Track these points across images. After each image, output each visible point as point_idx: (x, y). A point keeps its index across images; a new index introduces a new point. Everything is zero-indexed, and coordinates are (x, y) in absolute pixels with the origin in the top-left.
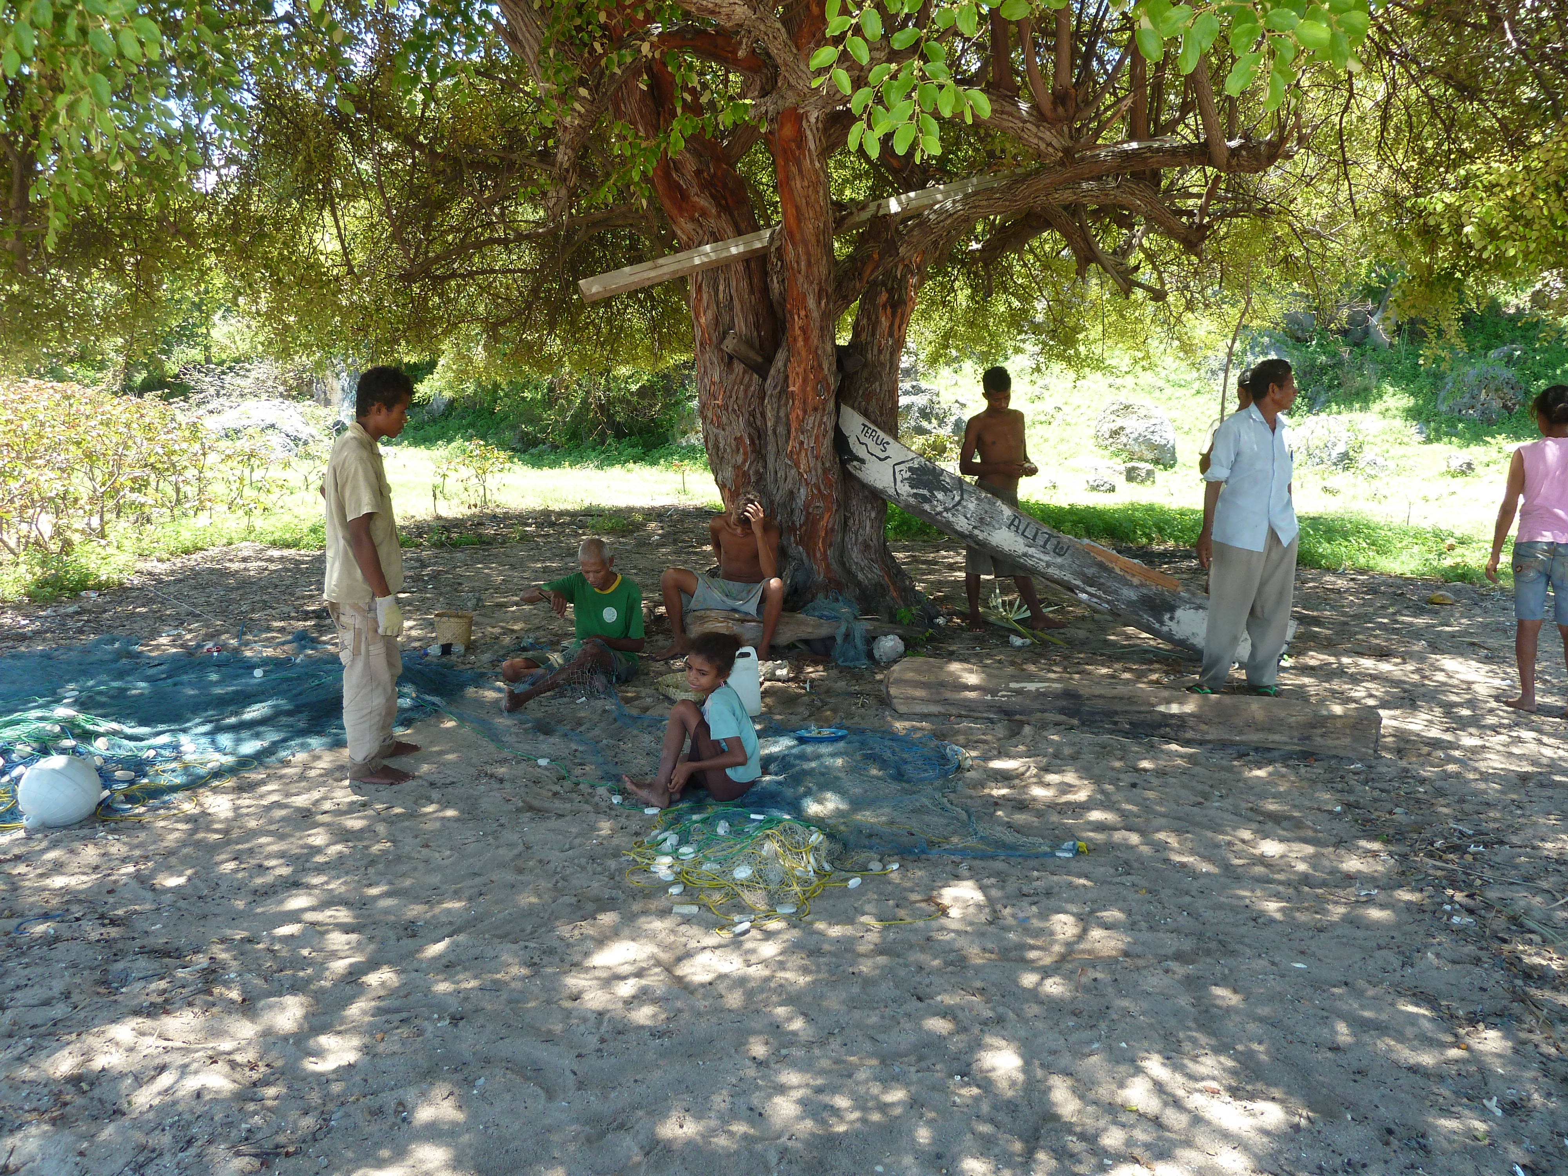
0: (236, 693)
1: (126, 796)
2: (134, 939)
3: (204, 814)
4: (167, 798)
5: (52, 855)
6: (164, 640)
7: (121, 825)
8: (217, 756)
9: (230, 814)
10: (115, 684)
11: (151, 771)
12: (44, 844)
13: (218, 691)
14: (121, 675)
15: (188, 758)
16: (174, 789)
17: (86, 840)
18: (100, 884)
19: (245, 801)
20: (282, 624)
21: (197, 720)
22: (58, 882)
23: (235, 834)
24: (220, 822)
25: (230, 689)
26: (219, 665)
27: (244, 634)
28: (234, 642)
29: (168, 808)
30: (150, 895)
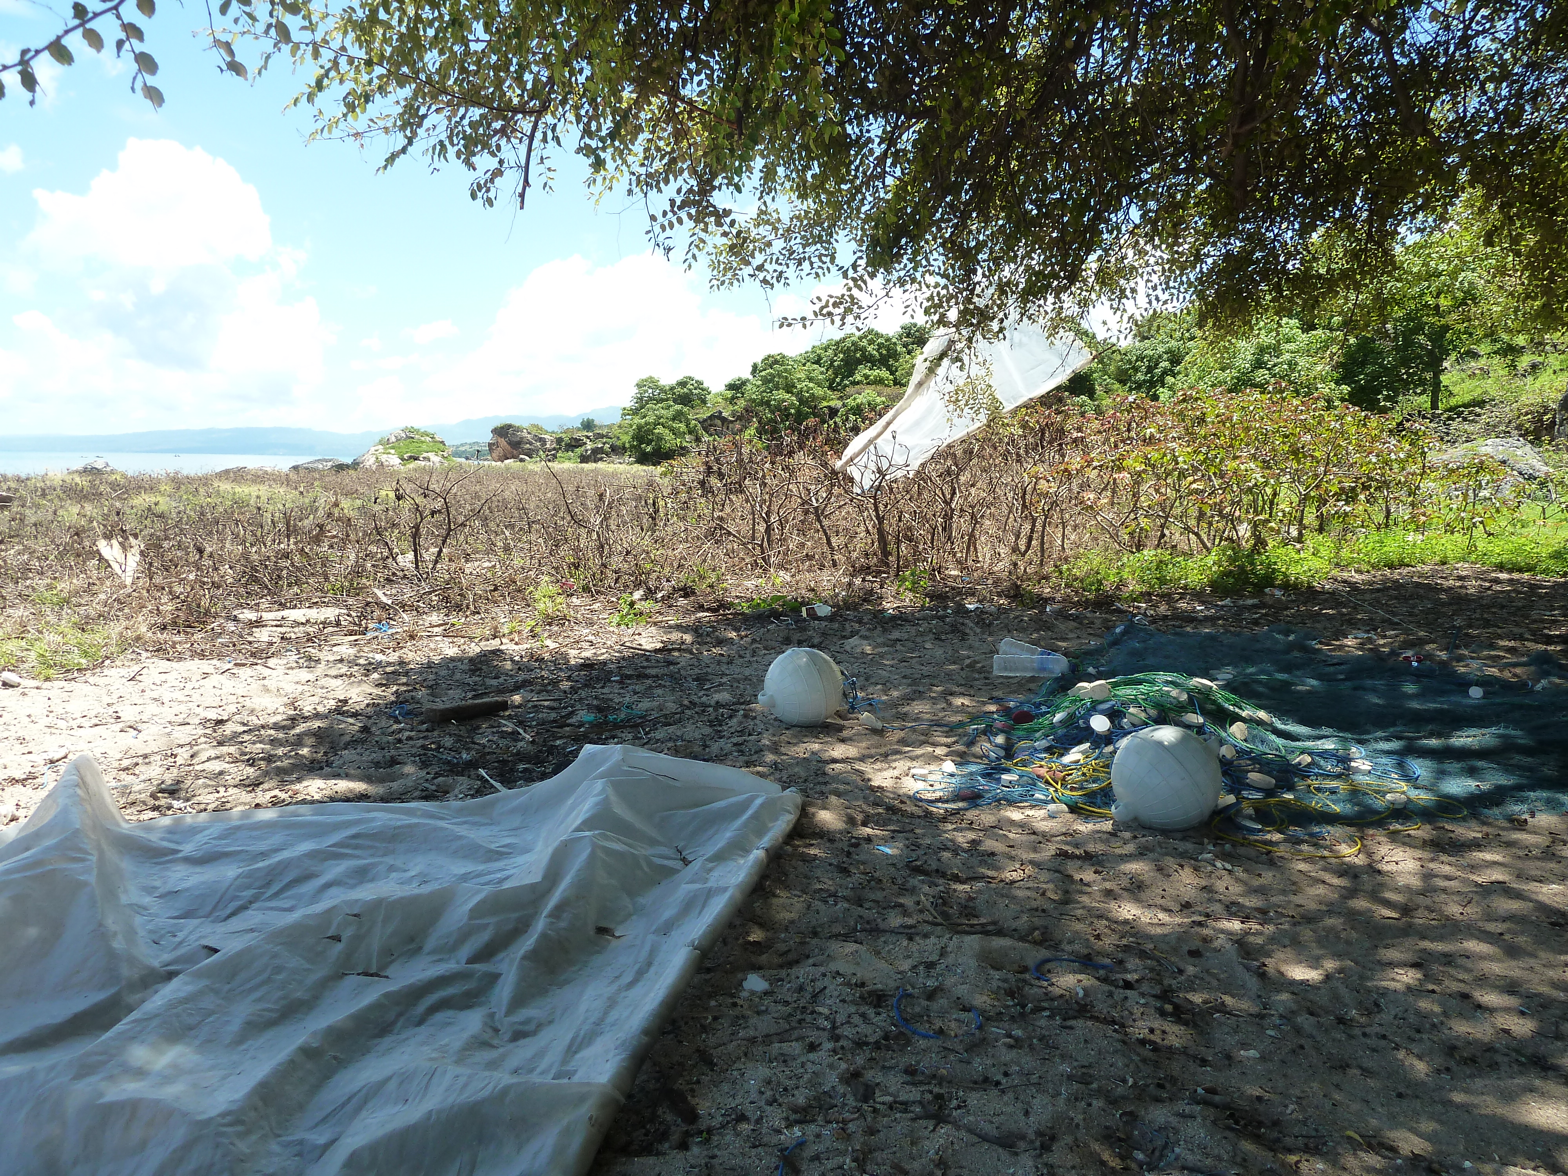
0: (1441, 712)
1: (1257, 810)
2: (1204, 1062)
3: (1373, 870)
4: (1316, 829)
5: (1134, 867)
6: (1350, 642)
7: (1241, 851)
8: (1404, 786)
9: (1416, 882)
10: (1281, 676)
11: (1301, 785)
12: (1130, 848)
13: (1415, 705)
14: (1288, 668)
15: (1360, 779)
16: (1331, 819)
17: (1184, 857)
18: (1182, 936)
19: (1444, 867)
20: (1512, 644)
21: (1380, 734)
22: (1128, 910)
23: (1420, 919)
24: (1397, 890)
25: (1433, 706)
26: (1418, 676)
27: (1458, 647)
28: (1443, 655)
29: (1315, 845)
30: (1253, 983)
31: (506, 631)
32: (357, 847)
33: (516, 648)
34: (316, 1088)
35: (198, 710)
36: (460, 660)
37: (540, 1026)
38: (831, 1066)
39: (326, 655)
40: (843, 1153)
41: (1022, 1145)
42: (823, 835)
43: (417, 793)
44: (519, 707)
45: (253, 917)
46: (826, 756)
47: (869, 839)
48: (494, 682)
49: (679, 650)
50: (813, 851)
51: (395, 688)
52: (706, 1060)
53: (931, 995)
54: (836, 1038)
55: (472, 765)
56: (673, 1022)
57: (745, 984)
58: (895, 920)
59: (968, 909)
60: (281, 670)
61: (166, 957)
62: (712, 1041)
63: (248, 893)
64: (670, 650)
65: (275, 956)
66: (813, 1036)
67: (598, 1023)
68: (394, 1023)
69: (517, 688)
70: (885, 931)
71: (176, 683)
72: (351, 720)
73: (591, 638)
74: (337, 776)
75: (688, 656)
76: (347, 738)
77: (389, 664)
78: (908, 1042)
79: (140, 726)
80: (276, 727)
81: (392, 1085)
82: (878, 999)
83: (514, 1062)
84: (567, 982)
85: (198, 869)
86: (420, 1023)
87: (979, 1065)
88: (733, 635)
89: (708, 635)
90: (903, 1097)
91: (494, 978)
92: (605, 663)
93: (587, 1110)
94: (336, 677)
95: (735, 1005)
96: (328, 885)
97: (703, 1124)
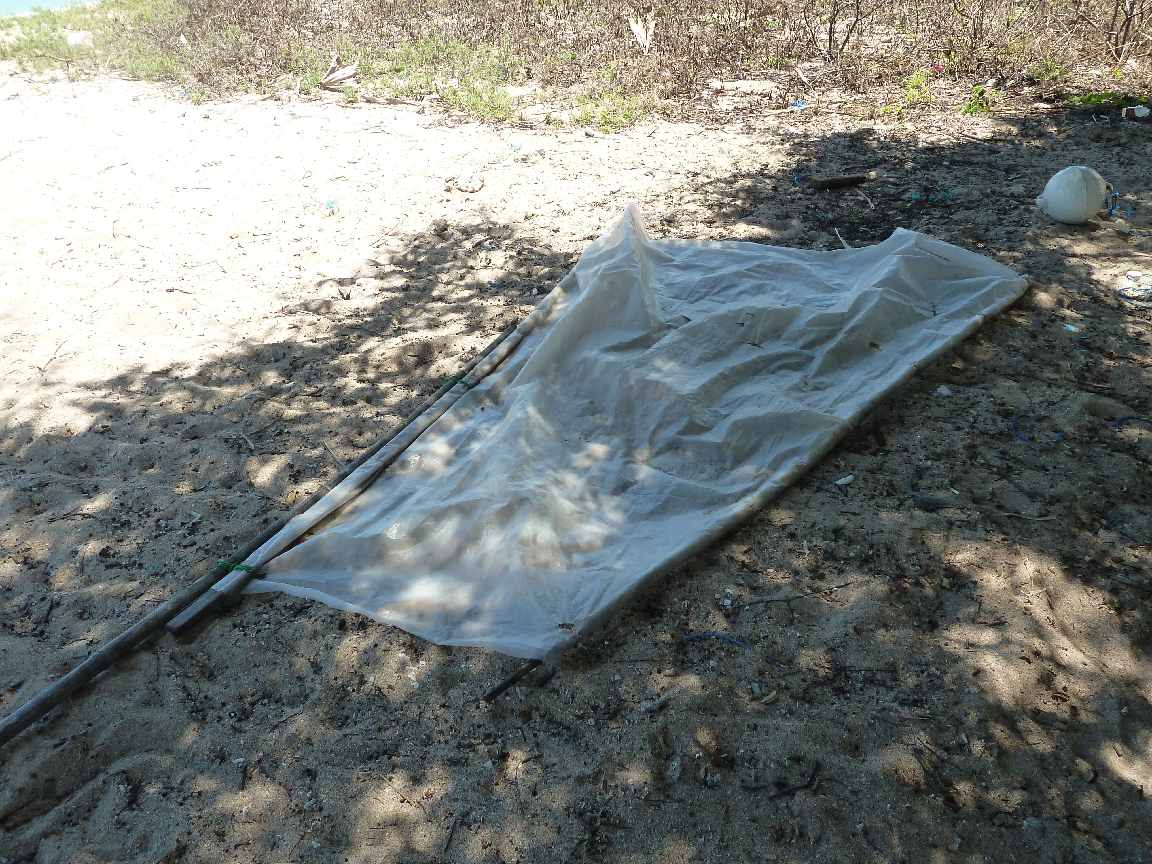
31: (881, 113)
32: (758, 273)
33: (884, 127)
34: (725, 391)
35: (685, 163)
36: (844, 136)
37: (827, 387)
38: (962, 440)
39: (759, 124)
40: (946, 477)
41: (1039, 499)
42: (1036, 310)
43: (796, 241)
44: (872, 181)
45: (705, 304)
46: (1069, 251)
47: (1063, 319)
48: (862, 158)
49: (1004, 140)
50: (1020, 320)
51: (797, 157)
52: (901, 421)
53: (1040, 419)
54: (972, 427)
55: (833, 223)
56: (893, 399)
57: (939, 390)
58: (1048, 373)
59: (1104, 376)
60: (732, 135)
61: (668, 318)
62: (908, 413)
63: (704, 290)
64: (997, 141)
65: (714, 329)
66: (961, 423)
67: (853, 392)
68: (761, 370)
69: (874, 166)
70: (1038, 379)
71: (673, 141)
72: (768, 181)
73: (940, 124)
74: (754, 223)
75: (1010, 146)
76: (764, 195)
77: (797, 136)
78: (1011, 439)
79: (655, 173)
80: (726, 181)
81: (755, 398)
82: (1007, 414)
83: (809, 400)
84: (846, 368)
85: (682, 272)
86: (773, 373)
87: (1043, 459)
88: (1053, 129)
89: (1033, 128)
90: (992, 462)
91: (812, 358)
92: (943, 148)
93: (835, 429)
94: (764, 143)
95: (928, 399)
96: (742, 293)
97: (887, 448)
